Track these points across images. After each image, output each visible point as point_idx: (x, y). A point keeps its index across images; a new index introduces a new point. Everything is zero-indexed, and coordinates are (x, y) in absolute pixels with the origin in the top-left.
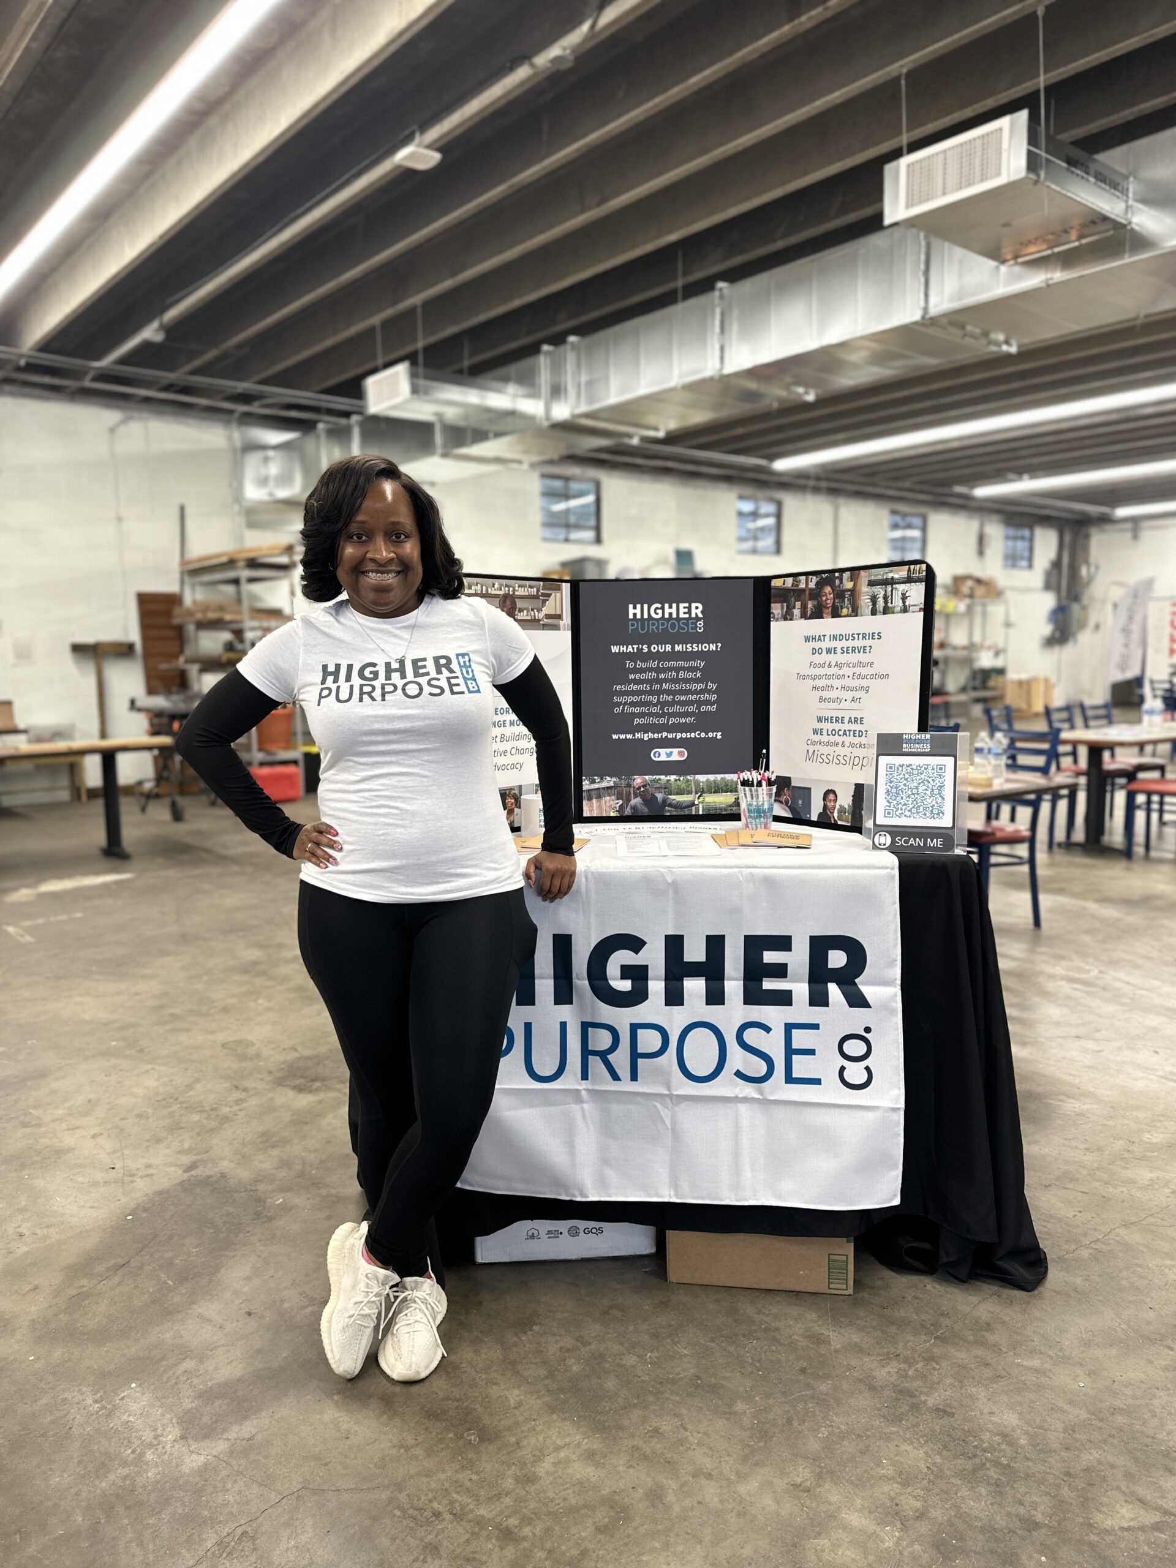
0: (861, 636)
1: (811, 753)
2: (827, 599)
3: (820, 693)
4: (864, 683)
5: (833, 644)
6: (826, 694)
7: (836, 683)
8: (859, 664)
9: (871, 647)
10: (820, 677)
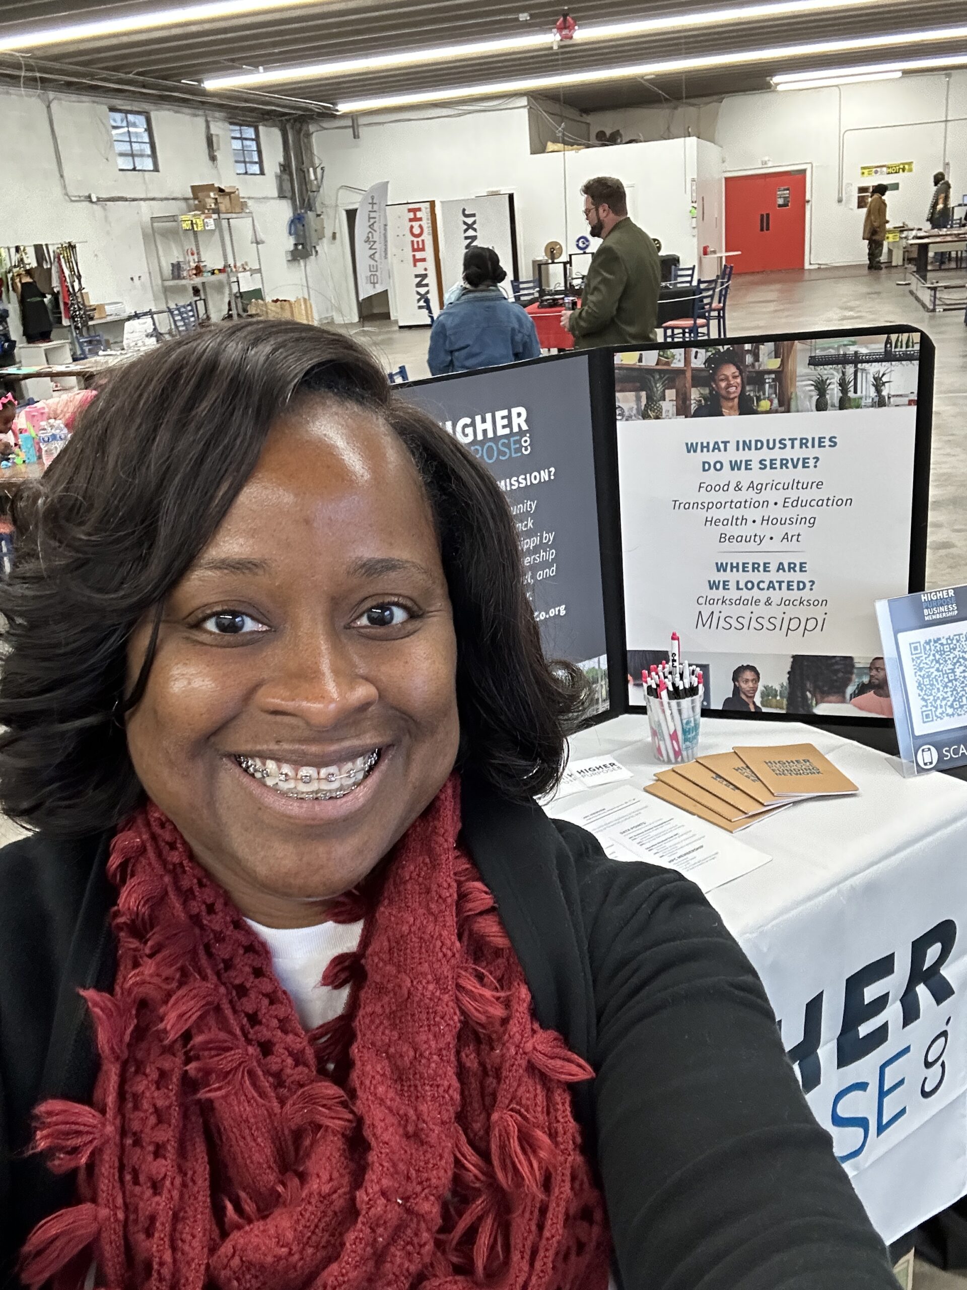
0: (797, 443)
1: (705, 616)
2: (729, 386)
3: (721, 529)
4: (808, 512)
5: (743, 455)
6: (731, 530)
7: (751, 514)
8: (796, 484)
9: (817, 459)
10: (720, 505)
